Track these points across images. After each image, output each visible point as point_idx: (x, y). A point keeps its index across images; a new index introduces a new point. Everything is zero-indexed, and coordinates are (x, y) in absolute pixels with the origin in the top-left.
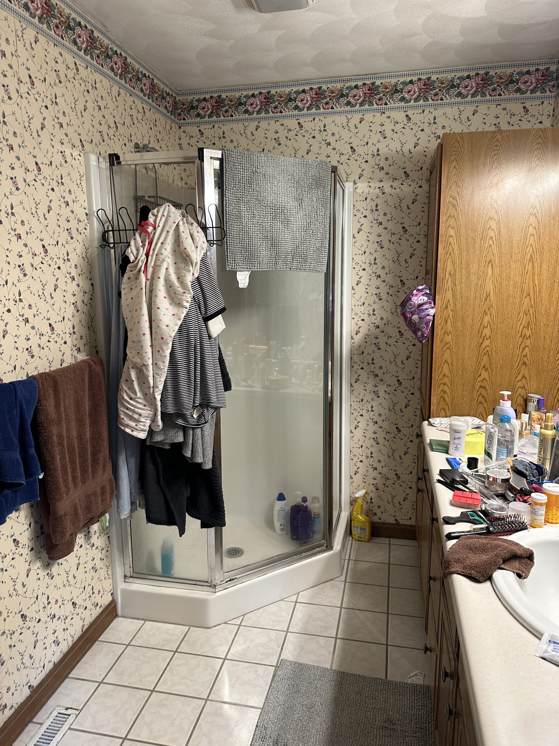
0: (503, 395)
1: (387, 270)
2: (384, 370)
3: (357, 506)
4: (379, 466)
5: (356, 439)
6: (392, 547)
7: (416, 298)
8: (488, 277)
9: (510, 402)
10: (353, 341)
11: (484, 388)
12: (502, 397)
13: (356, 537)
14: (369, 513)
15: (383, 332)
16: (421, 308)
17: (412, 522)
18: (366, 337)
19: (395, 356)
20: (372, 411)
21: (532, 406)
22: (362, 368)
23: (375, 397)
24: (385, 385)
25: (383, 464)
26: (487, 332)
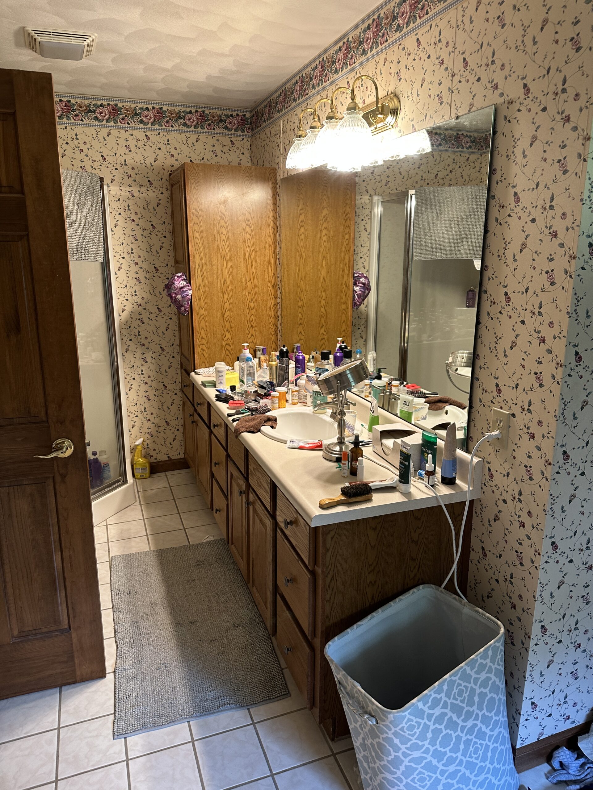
0: (244, 346)
1: (142, 258)
2: (149, 340)
3: (138, 453)
4: (151, 418)
5: (131, 399)
6: (168, 477)
7: (177, 282)
8: (224, 268)
9: (248, 350)
10: (120, 318)
11: (229, 344)
12: (243, 348)
13: (139, 477)
14: (146, 456)
15: (145, 309)
16: (182, 290)
17: (182, 456)
18: (131, 313)
19: (157, 328)
20: (142, 374)
21: (259, 353)
22: (131, 340)
23: (144, 363)
24: (151, 352)
25: (155, 415)
26: (227, 306)
